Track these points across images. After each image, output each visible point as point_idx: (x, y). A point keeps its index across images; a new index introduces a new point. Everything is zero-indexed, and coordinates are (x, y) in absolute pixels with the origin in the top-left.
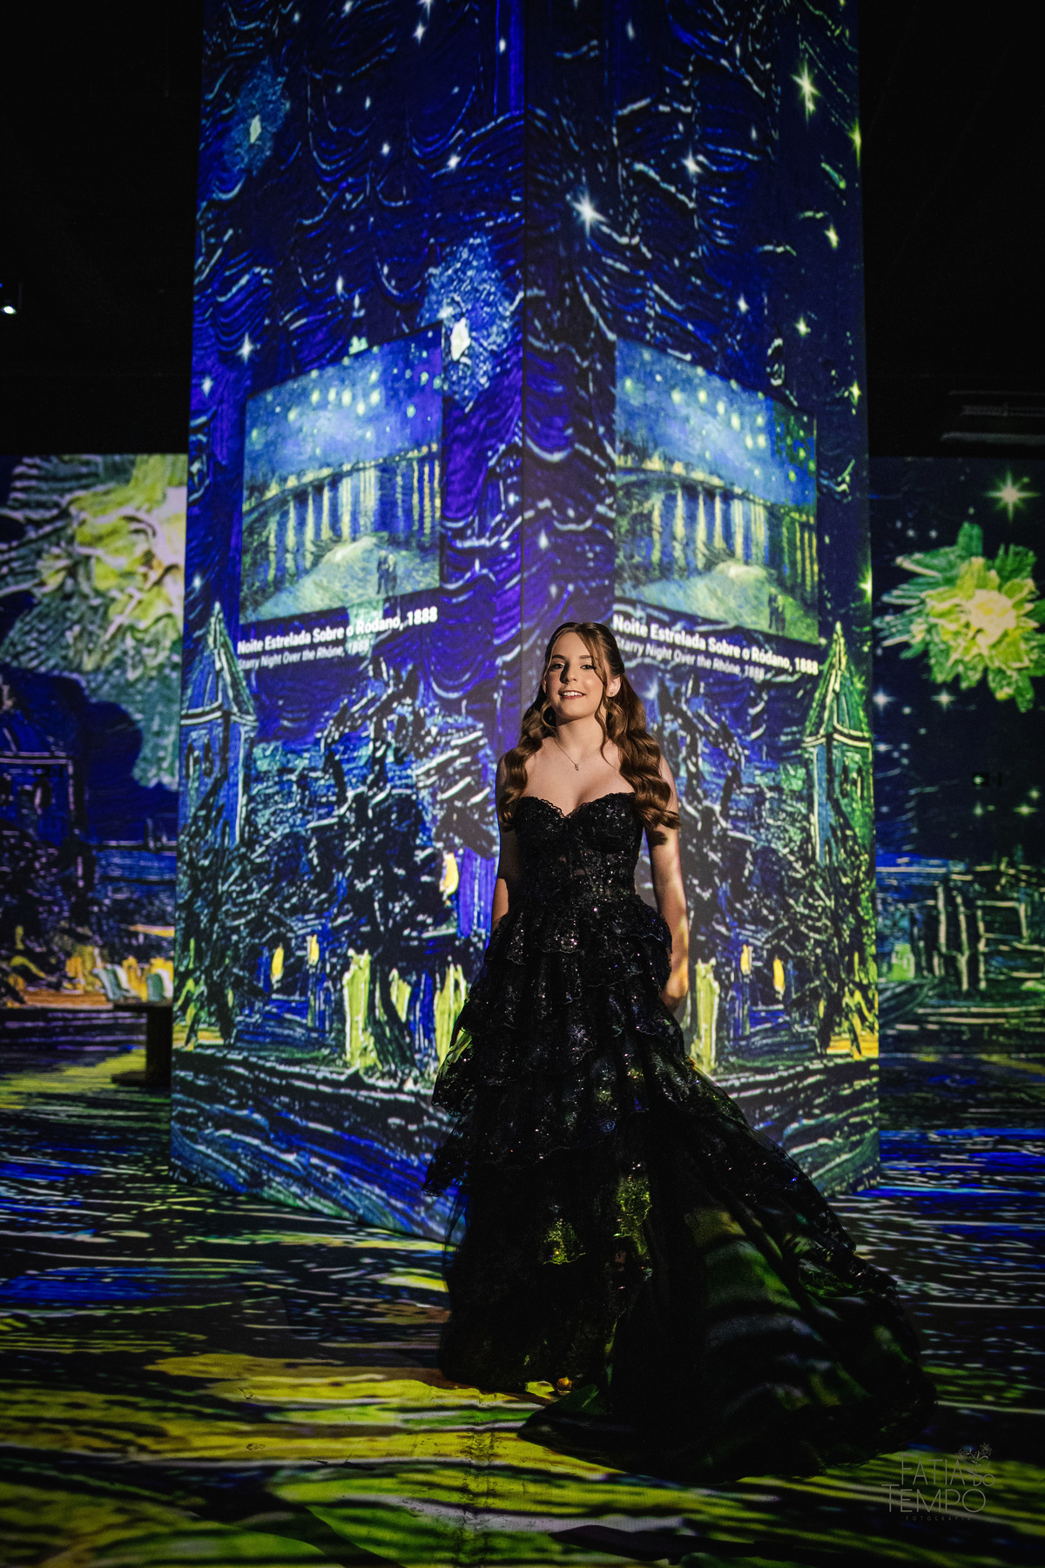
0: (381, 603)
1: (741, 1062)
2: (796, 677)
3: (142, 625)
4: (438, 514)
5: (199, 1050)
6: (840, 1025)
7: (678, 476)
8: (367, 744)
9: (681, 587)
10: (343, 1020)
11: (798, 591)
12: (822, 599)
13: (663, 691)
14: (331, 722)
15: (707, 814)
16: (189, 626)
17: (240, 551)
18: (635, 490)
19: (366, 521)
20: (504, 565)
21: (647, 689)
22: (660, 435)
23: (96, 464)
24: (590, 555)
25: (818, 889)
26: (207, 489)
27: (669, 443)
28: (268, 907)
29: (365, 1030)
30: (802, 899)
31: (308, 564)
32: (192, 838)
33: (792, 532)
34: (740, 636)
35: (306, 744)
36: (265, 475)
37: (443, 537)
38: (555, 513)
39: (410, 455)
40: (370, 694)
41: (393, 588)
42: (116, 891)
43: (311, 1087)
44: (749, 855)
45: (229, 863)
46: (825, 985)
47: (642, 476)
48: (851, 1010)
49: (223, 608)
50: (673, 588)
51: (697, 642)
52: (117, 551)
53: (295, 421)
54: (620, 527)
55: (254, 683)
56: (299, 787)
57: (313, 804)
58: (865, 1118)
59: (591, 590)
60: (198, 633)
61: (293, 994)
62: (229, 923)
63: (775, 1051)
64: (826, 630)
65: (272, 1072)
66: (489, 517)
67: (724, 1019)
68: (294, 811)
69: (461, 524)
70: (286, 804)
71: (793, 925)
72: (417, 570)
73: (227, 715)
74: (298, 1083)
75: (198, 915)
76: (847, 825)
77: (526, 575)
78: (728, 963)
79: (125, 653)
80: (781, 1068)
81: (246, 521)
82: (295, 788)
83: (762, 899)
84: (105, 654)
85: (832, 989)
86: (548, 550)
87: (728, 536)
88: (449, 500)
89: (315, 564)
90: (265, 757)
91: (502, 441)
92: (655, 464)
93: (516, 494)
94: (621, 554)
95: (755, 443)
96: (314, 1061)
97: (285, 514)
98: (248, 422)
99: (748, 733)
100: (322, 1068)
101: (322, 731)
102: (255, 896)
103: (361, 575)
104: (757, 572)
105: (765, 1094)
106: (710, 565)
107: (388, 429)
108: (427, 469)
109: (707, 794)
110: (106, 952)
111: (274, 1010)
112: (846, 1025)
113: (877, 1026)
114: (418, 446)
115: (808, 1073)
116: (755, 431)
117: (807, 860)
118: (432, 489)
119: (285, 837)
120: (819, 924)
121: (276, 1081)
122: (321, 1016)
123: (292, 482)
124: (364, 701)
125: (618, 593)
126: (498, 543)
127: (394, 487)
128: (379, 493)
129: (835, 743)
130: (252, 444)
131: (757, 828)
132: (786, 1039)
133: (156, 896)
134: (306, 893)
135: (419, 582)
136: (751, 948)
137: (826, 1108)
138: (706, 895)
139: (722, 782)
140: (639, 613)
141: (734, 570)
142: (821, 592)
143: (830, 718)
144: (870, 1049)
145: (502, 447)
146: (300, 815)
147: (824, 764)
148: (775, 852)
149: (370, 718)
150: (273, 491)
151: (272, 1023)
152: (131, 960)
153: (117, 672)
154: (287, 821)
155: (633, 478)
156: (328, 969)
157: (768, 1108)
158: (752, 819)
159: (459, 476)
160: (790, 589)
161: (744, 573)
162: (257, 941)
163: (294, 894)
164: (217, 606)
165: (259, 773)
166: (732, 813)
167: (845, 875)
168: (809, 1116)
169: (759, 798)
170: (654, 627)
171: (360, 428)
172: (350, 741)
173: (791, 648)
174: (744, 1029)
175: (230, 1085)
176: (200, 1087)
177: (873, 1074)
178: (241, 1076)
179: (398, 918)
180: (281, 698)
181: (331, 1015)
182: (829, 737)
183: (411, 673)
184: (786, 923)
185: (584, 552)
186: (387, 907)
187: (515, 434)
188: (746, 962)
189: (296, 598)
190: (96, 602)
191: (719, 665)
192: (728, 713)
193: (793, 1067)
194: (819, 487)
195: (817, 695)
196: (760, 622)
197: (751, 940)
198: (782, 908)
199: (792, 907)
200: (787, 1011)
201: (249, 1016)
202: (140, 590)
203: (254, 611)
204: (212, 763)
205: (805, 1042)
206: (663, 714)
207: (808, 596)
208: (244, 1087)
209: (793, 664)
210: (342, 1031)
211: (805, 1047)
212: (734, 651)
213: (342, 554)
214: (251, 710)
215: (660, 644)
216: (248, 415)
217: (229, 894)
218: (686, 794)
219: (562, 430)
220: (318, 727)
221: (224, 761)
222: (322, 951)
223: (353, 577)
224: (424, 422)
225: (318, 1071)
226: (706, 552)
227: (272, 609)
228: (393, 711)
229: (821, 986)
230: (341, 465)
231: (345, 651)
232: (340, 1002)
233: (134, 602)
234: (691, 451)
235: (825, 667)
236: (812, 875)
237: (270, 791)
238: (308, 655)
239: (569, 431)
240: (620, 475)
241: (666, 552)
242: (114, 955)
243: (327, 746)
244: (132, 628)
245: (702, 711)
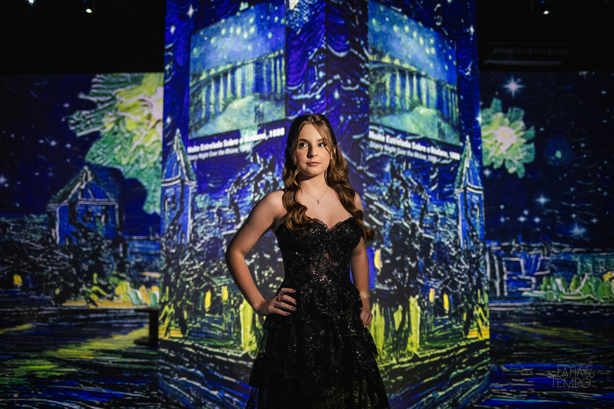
0: (256, 127)
1: (431, 344)
2: (450, 161)
3: (147, 145)
4: (284, 83)
5: (171, 339)
6: (473, 324)
7: (397, 66)
8: (250, 195)
9: (399, 118)
10: (240, 327)
11: (450, 121)
12: (460, 125)
13: (393, 168)
14: (233, 184)
15: (413, 226)
16: (165, 141)
17: (189, 105)
18: (378, 72)
19: (249, 88)
20: (318, 106)
21: (385, 166)
22: (388, 47)
23: (127, 78)
24: (358, 102)
25: (462, 260)
26: (173, 77)
27: (393, 50)
28: (203, 272)
29: (251, 333)
30: (455, 265)
31: (221, 109)
32: (167, 239)
33: (447, 93)
34: (426, 142)
35: (221, 194)
36: (200, 70)
37: (287, 94)
38: (342, 81)
39: (270, 56)
40: (252, 171)
41: (262, 119)
42: (137, 258)
43: (225, 359)
44: (432, 245)
45: (185, 251)
46: (466, 306)
47: (381, 65)
48: (477, 317)
49: (181, 132)
50: (395, 118)
51: (406, 144)
52: (136, 114)
53: (214, 43)
54: (371, 89)
55: (195, 166)
56: (217, 215)
57: (224, 223)
58: (484, 367)
59: (359, 119)
60: (169, 144)
61: (215, 314)
62: (185, 280)
63: (445, 338)
64: (463, 139)
65: (206, 351)
66: (309, 83)
67: (423, 324)
68: (215, 227)
69: (295, 88)
70: (211, 223)
71: (452, 278)
72: (274, 111)
73: (183, 181)
74: (218, 357)
75: (170, 276)
76: (474, 230)
77: (329, 111)
78: (424, 297)
79: (140, 157)
80: (448, 346)
81: (191, 91)
82: (215, 216)
83: (438, 266)
84: (131, 158)
85: (469, 307)
86: (339, 99)
87: (419, 95)
88: (290, 76)
89: (224, 109)
90: (201, 201)
91: (316, 47)
92: (386, 60)
93: (323, 71)
94: (372, 102)
95: (430, 51)
96: (226, 347)
97: (210, 87)
98: (192, 45)
99: (430, 187)
100: (230, 350)
101: (228, 188)
102: (197, 267)
103: (246, 114)
104: (432, 112)
105: (441, 359)
106: (412, 108)
107: (259, 45)
108: (278, 62)
109: (413, 216)
110: (133, 284)
111: (207, 322)
112: (475, 324)
113: (488, 324)
114: (274, 51)
115: (460, 347)
116: (430, 46)
117: (457, 247)
118: (281, 72)
119: (211, 239)
120: (463, 277)
121: (208, 355)
122: (229, 325)
123: (213, 72)
124: (249, 174)
125: (371, 120)
126: (315, 96)
127: (262, 72)
128: (255, 75)
129: (468, 192)
130: (194, 55)
131: (435, 232)
132: (450, 332)
133: (154, 260)
134: (221, 266)
135: (275, 116)
136: (434, 290)
137: (468, 364)
138: (414, 265)
139: (419, 211)
140: (381, 130)
141: (422, 110)
142: (460, 122)
143: (465, 180)
144: (486, 335)
145: (316, 50)
146: (218, 229)
147: (464, 202)
148: (443, 243)
149: (252, 182)
150: (204, 76)
151: (206, 328)
152: (143, 288)
153: (136, 166)
154: (212, 231)
155: (376, 66)
156: (232, 302)
157: (443, 366)
158: (432, 228)
159: (294, 65)
160: (447, 120)
161: (427, 112)
162: (198, 288)
163: (215, 266)
164: (178, 131)
165: (198, 209)
166: (424, 225)
167: (473, 253)
168: (461, 368)
169: (435, 218)
170: (388, 137)
171: (245, 44)
172: (242, 193)
173: (447, 147)
174: (431, 328)
175: (185, 356)
176: (172, 357)
177: (488, 346)
178: (191, 353)
179: (267, 279)
180: (208, 173)
181: (234, 325)
182: (465, 189)
183: (272, 160)
184: (449, 277)
185: (355, 101)
186: (261, 273)
187: (322, 43)
188: (432, 296)
189: (215, 126)
190: (127, 135)
191: (417, 155)
192: (421, 178)
193: (453, 345)
194: (458, 73)
195: (459, 169)
196: (434, 135)
197: (434, 286)
198: (447, 270)
199: (450, 269)
200: (450, 319)
201: (194, 324)
202: (146, 130)
203: (196, 132)
204: (176, 204)
205: (458, 333)
206: (393, 178)
207: (454, 123)
208: (193, 358)
209: (449, 155)
210: (239, 333)
211: (458, 335)
212: (423, 148)
213: (236, 105)
214: (194, 179)
215: (390, 145)
216: (192, 42)
217: (184, 265)
218: (403, 217)
219: (345, 42)
220: (226, 187)
221: (182, 203)
222: (229, 294)
223: (243, 115)
224: (277, 40)
225: (228, 351)
226: (410, 102)
227: (204, 131)
228: (263, 178)
229: (464, 306)
230: (236, 62)
231: (239, 150)
232: (238, 319)
233: (143, 136)
234: (403, 54)
235: (463, 156)
236: (459, 254)
237: (203, 217)
238: (221, 153)
239: (348, 43)
240: (371, 64)
241: (392, 101)
242: (136, 285)
243: (231, 196)
244: (143, 146)
245: (410, 177)
